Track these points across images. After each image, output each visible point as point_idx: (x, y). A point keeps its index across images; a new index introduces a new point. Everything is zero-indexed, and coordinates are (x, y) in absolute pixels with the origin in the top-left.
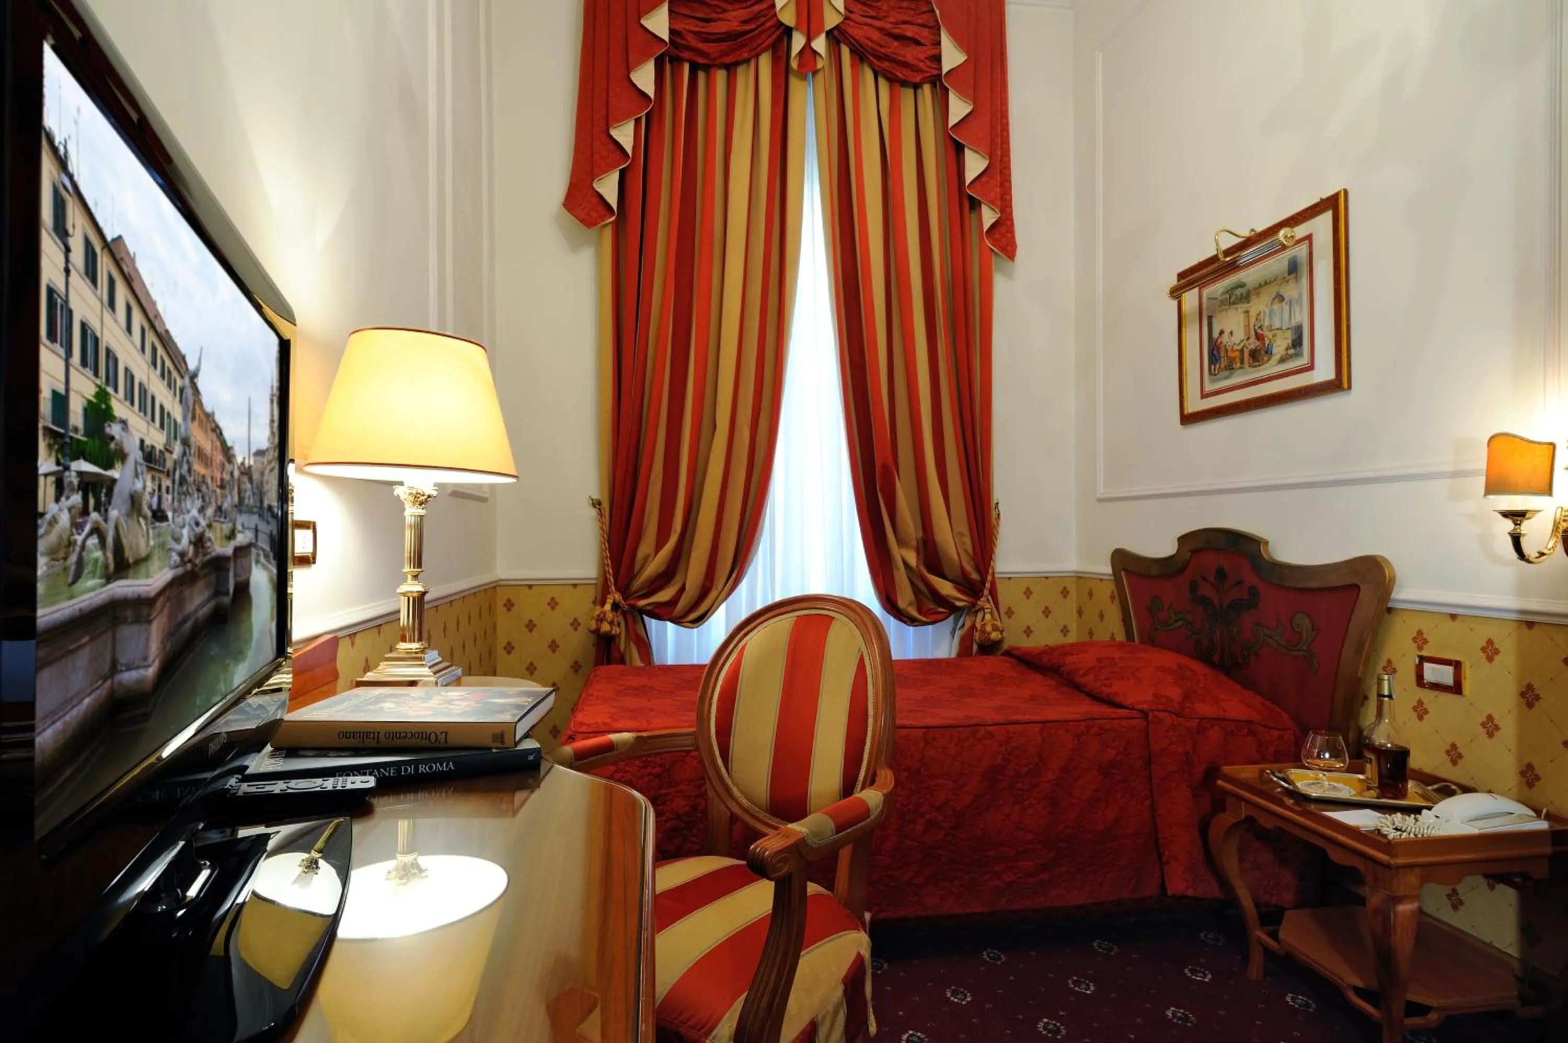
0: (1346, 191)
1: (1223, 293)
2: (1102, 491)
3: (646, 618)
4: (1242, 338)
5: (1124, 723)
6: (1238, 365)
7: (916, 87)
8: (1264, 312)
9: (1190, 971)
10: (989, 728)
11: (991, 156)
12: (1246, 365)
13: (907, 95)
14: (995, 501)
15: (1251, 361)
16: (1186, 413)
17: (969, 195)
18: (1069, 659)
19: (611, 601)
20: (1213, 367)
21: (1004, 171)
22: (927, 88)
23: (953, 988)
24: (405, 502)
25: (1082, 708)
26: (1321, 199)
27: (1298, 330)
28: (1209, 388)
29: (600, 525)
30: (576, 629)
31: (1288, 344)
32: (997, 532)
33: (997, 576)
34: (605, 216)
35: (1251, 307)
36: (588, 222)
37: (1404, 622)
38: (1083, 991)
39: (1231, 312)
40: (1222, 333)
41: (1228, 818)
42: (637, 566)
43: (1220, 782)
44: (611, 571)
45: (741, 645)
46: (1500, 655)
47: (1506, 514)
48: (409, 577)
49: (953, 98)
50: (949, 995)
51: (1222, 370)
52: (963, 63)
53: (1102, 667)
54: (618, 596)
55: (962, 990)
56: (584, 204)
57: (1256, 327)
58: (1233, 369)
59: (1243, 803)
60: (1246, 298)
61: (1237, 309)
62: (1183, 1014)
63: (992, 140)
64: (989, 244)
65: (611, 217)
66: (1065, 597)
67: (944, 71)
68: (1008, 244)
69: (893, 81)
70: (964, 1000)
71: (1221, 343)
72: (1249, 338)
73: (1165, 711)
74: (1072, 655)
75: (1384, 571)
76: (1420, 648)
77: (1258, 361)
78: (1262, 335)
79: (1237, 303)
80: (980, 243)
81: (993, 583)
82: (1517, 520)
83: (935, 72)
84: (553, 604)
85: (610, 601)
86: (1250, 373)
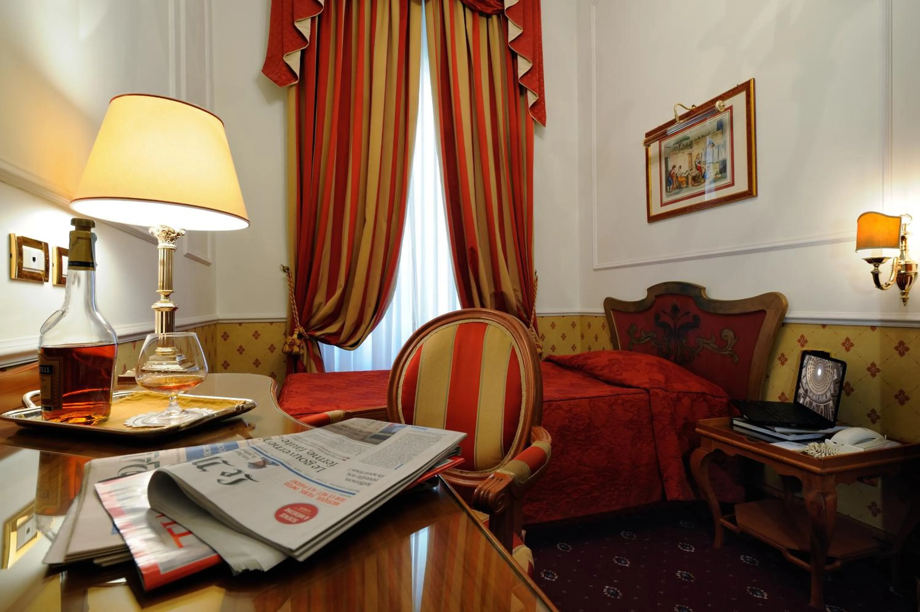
0: (754, 79)
1: (675, 144)
2: (597, 264)
3: (319, 342)
4: (687, 169)
5: (636, 396)
6: (685, 185)
7: (488, 16)
8: (701, 153)
9: (682, 546)
10: (559, 403)
11: (534, 61)
12: (690, 185)
13: (483, 21)
14: (535, 271)
15: (693, 182)
16: (651, 215)
17: (520, 85)
18: (590, 361)
19: (298, 333)
20: (668, 187)
21: (540, 72)
22: (495, 17)
23: (545, 570)
24: (158, 238)
25: (606, 390)
26: (738, 85)
27: (724, 163)
28: (665, 200)
29: (289, 283)
30: (272, 352)
31: (717, 172)
32: (536, 289)
33: (537, 315)
34: (291, 80)
35: (693, 151)
36: (279, 82)
37: (792, 331)
38: (624, 565)
39: (680, 155)
40: (674, 167)
41: (702, 452)
42: (314, 310)
43: (697, 429)
44: (297, 313)
45: (419, 345)
46: (854, 347)
47: (870, 261)
48: (162, 296)
49: (511, 25)
50: (543, 576)
51: (675, 189)
52: (516, 4)
53: (613, 365)
54: (302, 329)
55: (551, 571)
56: (277, 71)
57: (696, 163)
58: (682, 188)
59: (713, 441)
60: (690, 145)
61: (683, 152)
62: (686, 574)
63: (534, 52)
64: (532, 116)
65: (295, 81)
66: (574, 327)
67: (506, 8)
68: (542, 116)
69: (474, 11)
70: (553, 578)
71: (674, 173)
72: (691, 170)
73: (659, 388)
74: (591, 359)
75: (782, 301)
76: (802, 346)
77: (698, 183)
78: (700, 167)
79: (684, 149)
80: (526, 114)
81: (535, 320)
82: (876, 264)
83: (500, 8)
84: (256, 335)
85: (296, 333)
86: (692, 190)
